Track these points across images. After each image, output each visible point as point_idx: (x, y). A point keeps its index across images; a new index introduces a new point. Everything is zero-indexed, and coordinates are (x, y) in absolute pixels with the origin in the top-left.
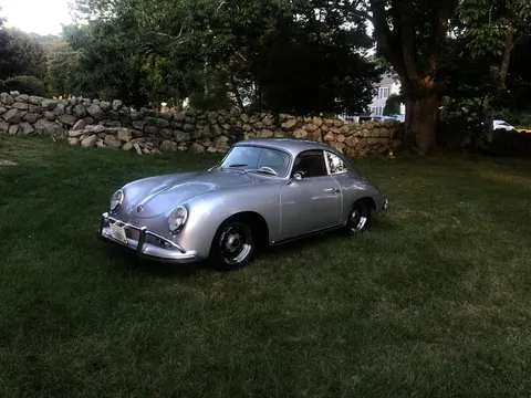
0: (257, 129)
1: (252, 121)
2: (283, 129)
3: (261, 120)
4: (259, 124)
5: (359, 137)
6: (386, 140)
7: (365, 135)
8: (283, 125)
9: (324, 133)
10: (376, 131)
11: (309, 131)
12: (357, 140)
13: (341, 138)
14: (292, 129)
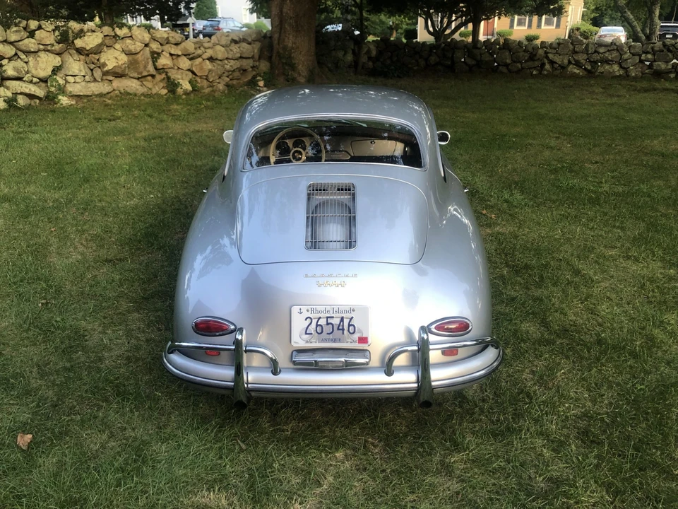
0: (27, 53)
1: (13, 38)
2: (80, 51)
3: (32, 34)
4: (31, 44)
5: (211, 59)
6: (250, 62)
7: (220, 57)
8: (79, 43)
9: (155, 56)
10: (235, 48)
11: (129, 53)
12: (208, 65)
13: (185, 63)
14: (98, 50)
